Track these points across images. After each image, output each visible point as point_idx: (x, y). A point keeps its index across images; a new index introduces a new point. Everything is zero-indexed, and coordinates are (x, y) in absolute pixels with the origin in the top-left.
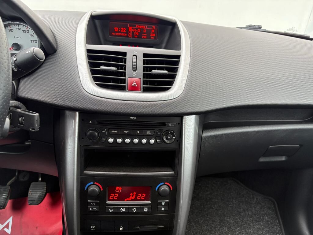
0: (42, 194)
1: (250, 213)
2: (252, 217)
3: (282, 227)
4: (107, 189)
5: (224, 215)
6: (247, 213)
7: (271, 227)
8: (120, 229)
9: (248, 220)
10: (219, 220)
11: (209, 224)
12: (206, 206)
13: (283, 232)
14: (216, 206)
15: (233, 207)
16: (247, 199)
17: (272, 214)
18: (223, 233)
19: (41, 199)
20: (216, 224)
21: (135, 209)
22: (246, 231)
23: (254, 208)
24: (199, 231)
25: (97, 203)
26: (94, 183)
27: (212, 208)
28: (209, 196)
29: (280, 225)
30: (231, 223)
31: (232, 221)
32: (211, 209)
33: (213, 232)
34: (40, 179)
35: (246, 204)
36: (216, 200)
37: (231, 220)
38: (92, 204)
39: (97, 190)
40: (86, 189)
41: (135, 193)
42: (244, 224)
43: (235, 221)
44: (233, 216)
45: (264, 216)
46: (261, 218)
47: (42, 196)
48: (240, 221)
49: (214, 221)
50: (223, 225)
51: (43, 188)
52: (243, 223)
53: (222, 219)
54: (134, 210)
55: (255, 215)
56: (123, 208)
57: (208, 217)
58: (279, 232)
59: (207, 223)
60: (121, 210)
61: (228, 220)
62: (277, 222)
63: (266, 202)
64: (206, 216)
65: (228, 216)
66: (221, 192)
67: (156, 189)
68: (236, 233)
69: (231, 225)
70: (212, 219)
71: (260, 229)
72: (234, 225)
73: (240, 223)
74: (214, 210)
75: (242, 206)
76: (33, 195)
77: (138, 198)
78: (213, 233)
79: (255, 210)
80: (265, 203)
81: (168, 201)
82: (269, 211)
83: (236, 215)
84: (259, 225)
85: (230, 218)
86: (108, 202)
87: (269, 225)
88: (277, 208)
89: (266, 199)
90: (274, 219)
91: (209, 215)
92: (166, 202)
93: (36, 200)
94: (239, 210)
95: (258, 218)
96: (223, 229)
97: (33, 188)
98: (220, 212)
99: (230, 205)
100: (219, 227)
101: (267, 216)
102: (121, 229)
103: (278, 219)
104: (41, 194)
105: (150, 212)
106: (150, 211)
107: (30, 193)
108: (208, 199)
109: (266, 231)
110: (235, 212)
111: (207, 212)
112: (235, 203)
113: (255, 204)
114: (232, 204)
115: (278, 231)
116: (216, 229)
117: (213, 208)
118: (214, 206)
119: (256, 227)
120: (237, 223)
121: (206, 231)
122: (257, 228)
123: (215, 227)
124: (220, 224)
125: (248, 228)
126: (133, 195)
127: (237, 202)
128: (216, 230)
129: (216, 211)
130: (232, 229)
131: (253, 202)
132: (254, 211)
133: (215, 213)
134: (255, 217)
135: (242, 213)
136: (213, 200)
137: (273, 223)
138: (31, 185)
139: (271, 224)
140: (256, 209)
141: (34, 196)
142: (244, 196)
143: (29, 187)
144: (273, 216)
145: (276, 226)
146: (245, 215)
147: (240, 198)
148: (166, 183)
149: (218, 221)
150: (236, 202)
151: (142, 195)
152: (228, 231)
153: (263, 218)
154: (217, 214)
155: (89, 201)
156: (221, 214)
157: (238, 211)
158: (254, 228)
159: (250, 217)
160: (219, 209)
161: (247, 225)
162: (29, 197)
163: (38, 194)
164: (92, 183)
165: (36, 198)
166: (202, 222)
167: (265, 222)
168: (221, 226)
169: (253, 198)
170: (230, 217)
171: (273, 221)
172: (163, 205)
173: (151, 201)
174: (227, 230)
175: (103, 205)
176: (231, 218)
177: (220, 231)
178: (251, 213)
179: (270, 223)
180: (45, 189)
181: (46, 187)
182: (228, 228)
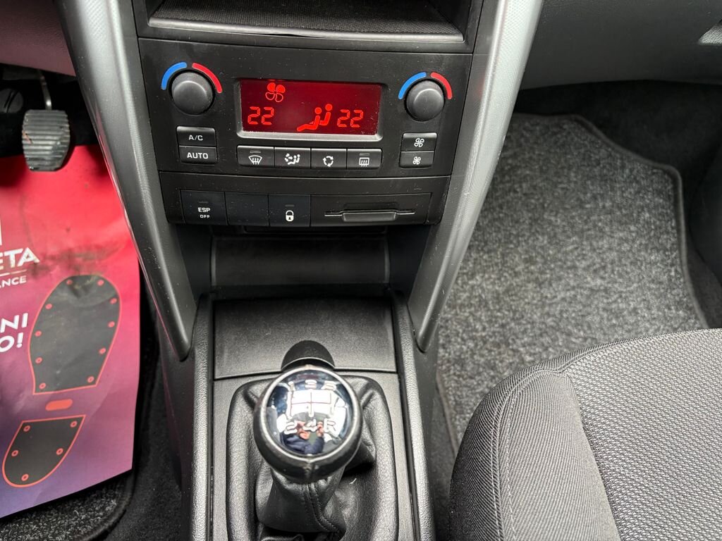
0: (62, 143)
1: (608, 204)
2: (611, 212)
3: (683, 236)
4: (237, 89)
5: (543, 207)
6: (601, 205)
7: (655, 235)
8: (287, 217)
9: (600, 220)
10: (530, 218)
11: (502, 228)
12: (501, 186)
13: (684, 247)
14: (524, 185)
15: (567, 189)
16: (605, 171)
17: (663, 207)
18: (537, 248)
19: (60, 156)
20: (521, 227)
21: (332, 158)
22: (591, 245)
23: (619, 193)
24: (477, 243)
25: (205, 135)
26: (189, 65)
27: (515, 192)
28: (510, 161)
29: (679, 231)
30: (558, 226)
31: (563, 221)
32: (512, 194)
33: (512, 246)
34: (49, 103)
35: (603, 183)
36: (528, 172)
37: (559, 221)
38: (191, 137)
39: (204, 89)
40: (164, 86)
41: (329, 107)
42: (589, 230)
43: (569, 223)
44: (565, 209)
45: (643, 210)
46: (633, 216)
47: (64, 148)
48: (580, 222)
49: (517, 222)
50: (537, 232)
51: (61, 127)
52: (586, 227)
53: (537, 215)
54: (328, 161)
55: (620, 209)
56: (293, 153)
57: (502, 213)
58: (671, 248)
59: (499, 225)
60: (287, 160)
61: (553, 219)
62: (673, 225)
63: (654, 177)
64: (498, 209)
65: (552, 211)
66: (543, 153)
67: (401, 96)
68: (568, 249)
69: (557, 230)
70: (512, 216)
71: (626, 241)
72: (564, 232)
73: (581, 226)
74: (519, 195)
75: (591, 187)
76: (38, 145)
77: (339, 125)
78: (512, 249)
79: (623, 197)
80: (652, 181)
81: (434, 135)
82: (656, 199)
83: (572, 208)
84: (624, 230)
85: (556, 216)
86: (243, 134)
87: (649, 233)
88: (680, 191)
89: (655, 171)
90: (666, 218)
91: (505, 207)
92: (427, 140)
93: (47, 158)
94: (582, 196)
95: (625, 215)
96: (538, 239)
97: (33, 127)
98: (533, 201)
99: (560, 183)
100: (527, 234)
101: (649, 212)
102: (290, 218)
103: (677, 217)
104: (59, 143)
105: (376, 168)
106: (378, 165)
107: (26, 140)
108: (506, 168)
109: (641, 244)
110: (572, 201)
111: (500, 201)
112: (575, 179)
113: (625, 182)
114: (565, 181)
115: (668, 246)
116: (520, 239)
117: (518, 190)
118: (521, 187)
119: (615, 236)
120: (573, 227)
121: (494, 244)
122: (621, 239)
123: (517, 236)
124: (530, 229)
125: (597, 239)
126: (324, 112)
127: (580, 177)
128: (519, 242)
129: (523, 199)
130: (558, 241)
131: (620, 178)
132: (618, 200)
133: (520, 203)
134: (618, 213)
135: (589, 203)
136: (519, 172)
137: (660, 228)
138: (25, 118)
139: (656, 229)
140: (624, 195)
141: (40, 148)
142: (599, 164)
143: (22, 123)
144: (665, 211)
145: (668, 233)
146: (595, 209)
147: (588, 169)
148: (433, 76)
149: (527, 222)
150: (576, 177)
151: (353, 115)
152: (549, 243)
153: (639, 216)
154: (527, 206)
155: (180, 128)
156: (536, 206)
157: (578, 199)
158: (612, 237)
159: (607, 213)
160: (532, 194)
161: (596, 230)
162: (27, 150)
163: (51, 143)
164: (183, 65)
165: (47, 153)
166: (485, 223)
167: (640, 225)
168: (533, 233)
169: (623, 167)
170: (557, 213)
171: (663, 222)
172: (418, 149)
173: (380, 135)
174: (545, 242)
175: (226, 143)
176: (559, 215)
177: (528, 243)
178: (611, 204)
179: (653, 227)
180: (68, 131)
181: (67, 126)
182: (550, 238)
